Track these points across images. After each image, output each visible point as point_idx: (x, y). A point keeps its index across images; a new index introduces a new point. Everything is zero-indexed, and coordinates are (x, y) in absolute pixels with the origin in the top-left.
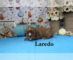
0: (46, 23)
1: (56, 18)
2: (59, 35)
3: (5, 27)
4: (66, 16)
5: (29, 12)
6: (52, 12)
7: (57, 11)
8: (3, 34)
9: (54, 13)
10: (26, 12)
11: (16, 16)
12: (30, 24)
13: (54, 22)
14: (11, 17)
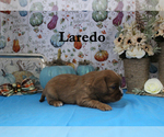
1: (138, 53)
2: (143, 94)
3: (21, 70)
6: (128, 36)
8: (14, 85)
10: (69, 36)
11: (46, 44)
14: (35, 46)
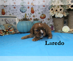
1: (60, 15)
3: (7, 23)
4: (71, 13)
6: (56, 8)
7: (62, 8)
8: (5, 30)
9: (59, 10)
11: (18, 11)
12: (32, 21)
13: (58, 19)
14: (13, 12)
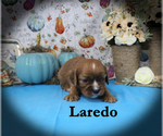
0: (102, 49)
1: (128, 39)
5: (58, 19)
10: (49, 19)
12: (58, 52)
